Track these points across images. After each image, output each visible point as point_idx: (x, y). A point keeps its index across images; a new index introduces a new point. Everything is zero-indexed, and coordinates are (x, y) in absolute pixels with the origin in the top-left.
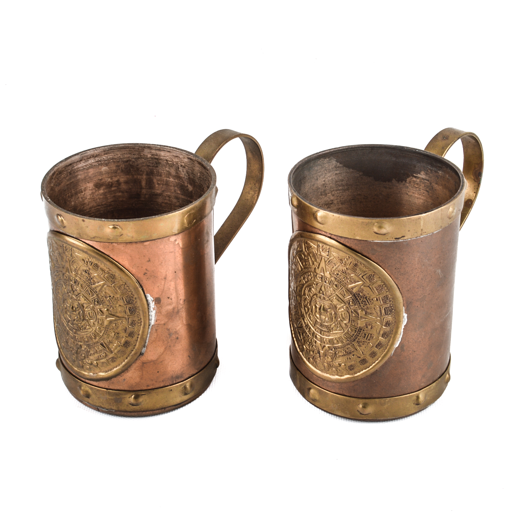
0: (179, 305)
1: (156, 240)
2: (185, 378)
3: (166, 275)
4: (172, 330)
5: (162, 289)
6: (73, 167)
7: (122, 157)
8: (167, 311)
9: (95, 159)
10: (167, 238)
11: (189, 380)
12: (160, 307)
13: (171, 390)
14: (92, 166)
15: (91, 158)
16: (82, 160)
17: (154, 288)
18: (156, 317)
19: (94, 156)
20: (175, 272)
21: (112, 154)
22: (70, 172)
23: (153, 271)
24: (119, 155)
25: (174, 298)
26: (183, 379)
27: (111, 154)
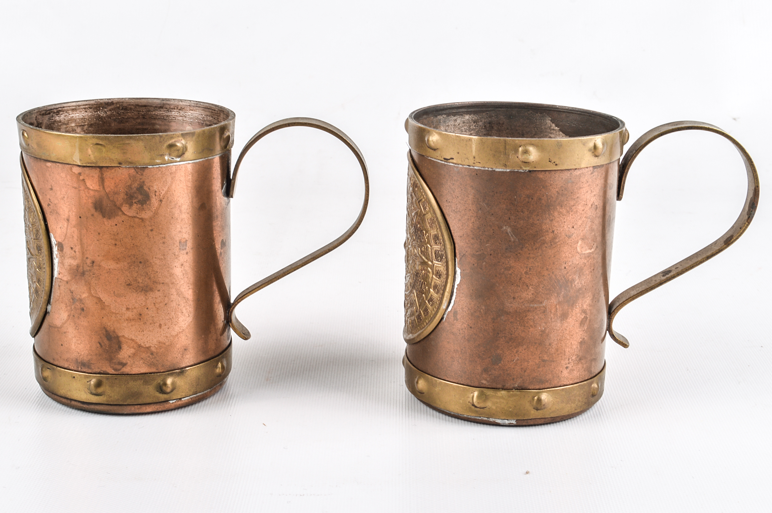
0: (85, 264)
1: (58, 164)
2: (94, 371)
3: (69, 216)
4: (75, 294)
5: (65, 233)
6: (149, 111)
7: (205, 119)
8: (70, 265)
9: (179, 112)
10: (70, 166)
11: (97, 376)
12: (63, 256)
13: (74, 377)
14: (175, 119)
15: (175, 109)
16: (163, 107)
17: (56, 227)
18: (59, 268)
19: (179, 108)
20: (80, 217)
21: (198, 113)
22: (143, 115)
23: (55, 204)
24: (204, 116)
25: (79, 252)
26: (90, 371)
27: (196, 111)
